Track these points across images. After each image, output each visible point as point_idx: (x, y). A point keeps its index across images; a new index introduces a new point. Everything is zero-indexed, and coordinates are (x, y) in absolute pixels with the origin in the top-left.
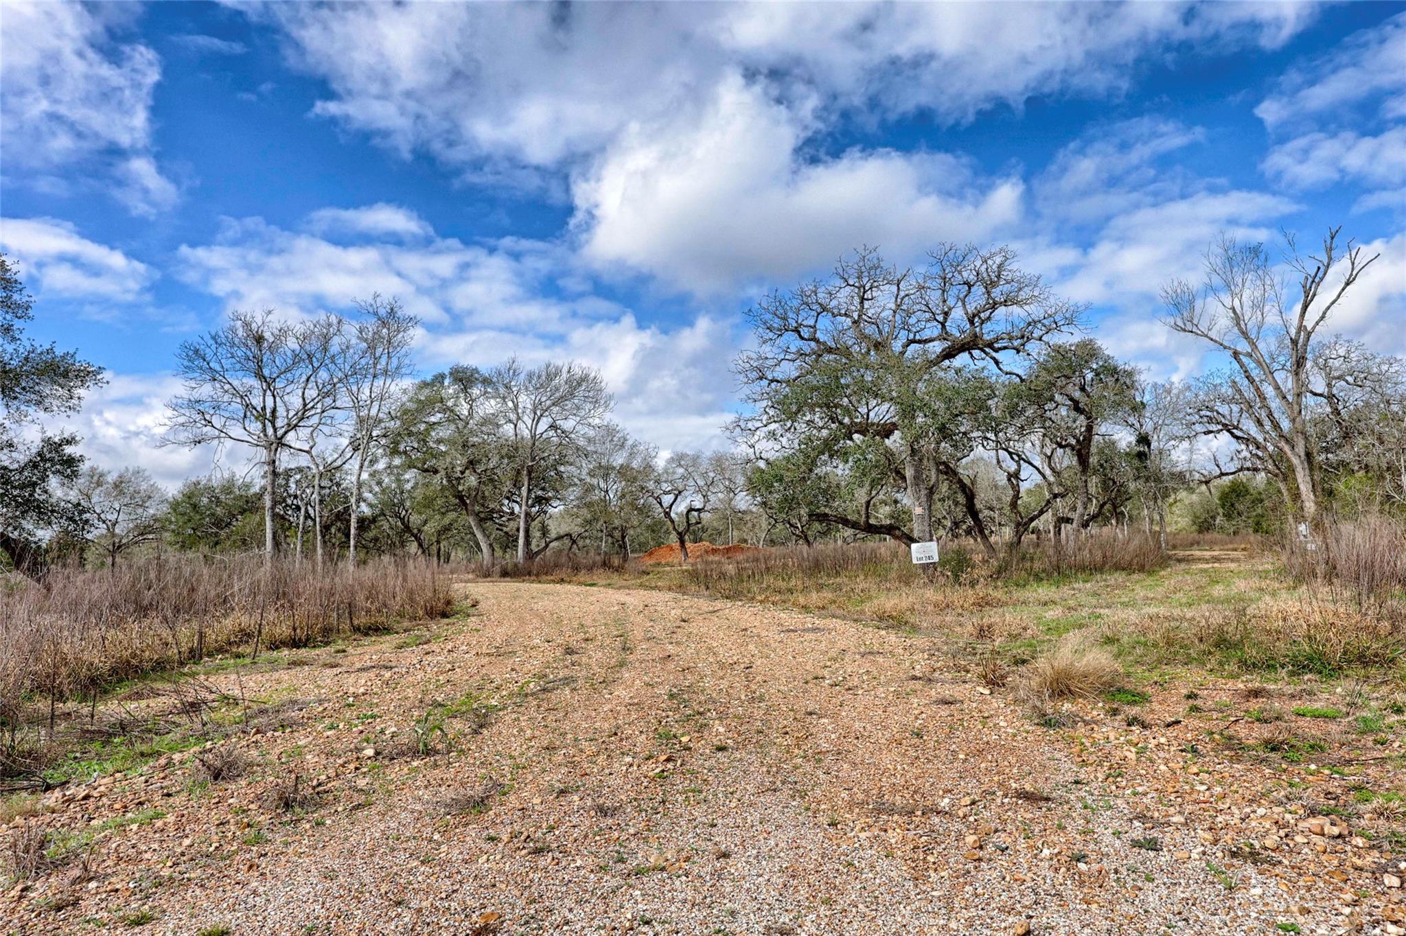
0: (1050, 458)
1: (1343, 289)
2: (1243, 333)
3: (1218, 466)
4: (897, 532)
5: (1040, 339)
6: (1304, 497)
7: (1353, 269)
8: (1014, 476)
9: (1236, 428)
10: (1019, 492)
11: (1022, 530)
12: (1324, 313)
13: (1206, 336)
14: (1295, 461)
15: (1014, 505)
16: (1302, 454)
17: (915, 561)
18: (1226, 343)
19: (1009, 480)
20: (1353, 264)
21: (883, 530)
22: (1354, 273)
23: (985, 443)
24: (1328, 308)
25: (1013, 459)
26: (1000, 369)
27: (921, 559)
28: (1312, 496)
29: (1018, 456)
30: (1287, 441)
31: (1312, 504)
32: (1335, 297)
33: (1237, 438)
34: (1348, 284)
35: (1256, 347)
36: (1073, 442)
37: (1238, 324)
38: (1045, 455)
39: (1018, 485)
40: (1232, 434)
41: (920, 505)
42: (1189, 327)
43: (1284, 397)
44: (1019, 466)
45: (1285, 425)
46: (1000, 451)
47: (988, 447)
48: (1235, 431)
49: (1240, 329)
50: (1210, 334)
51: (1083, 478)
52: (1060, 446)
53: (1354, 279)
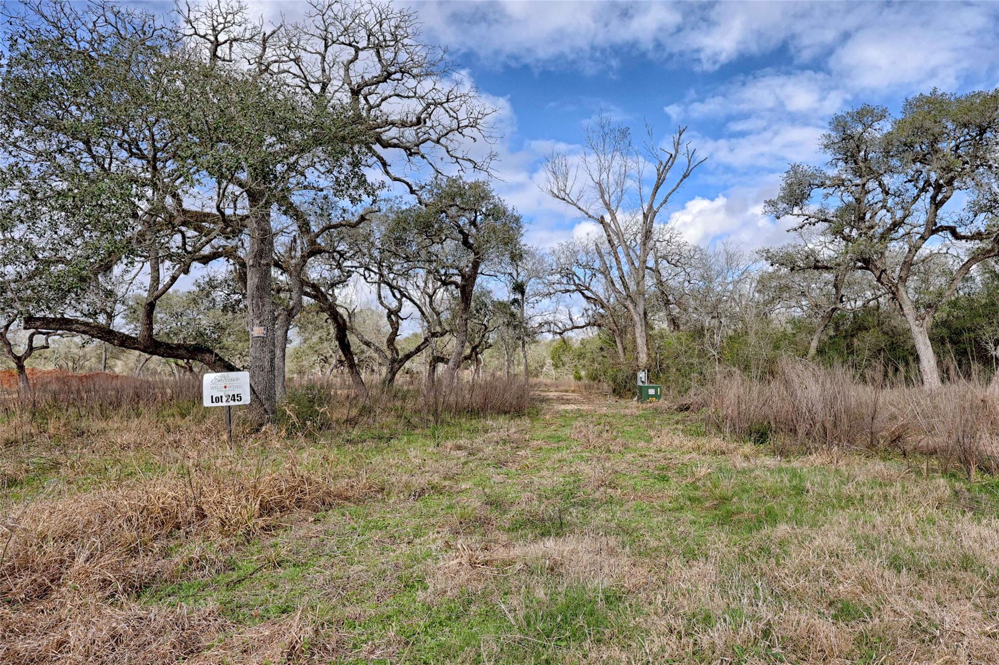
0: (431, 297)
1: (681, 181)
2: (606, 204)
3: (571, 319)
4: (207, 357)
5: (438, 142)
6: (639, 349)
7: (689, 166)
8: (394, 315)
9: (588, 289)
10: (397, 329)
11: (397, 366)
12: (667, 198)
13: (575, 205)
14: (636, 318)
15: (391, 341)
16: (642, 313)
17: (207, 403)
18: (590, 213)
19: (389, 317)
20: (689, 162)
21: (182, 352)
22: (690, 169)
23: (367, 275)
24: (670, 194)
25: (394, 296)
26: (387, 173)
27: (219, 399)
28: (645, 349)
29: (400, 292)
30: (633, 301)
31: (645, 356)
32: (675, 186)
33: (588, 298)
34: (685, 177)
35: (616, 218)
36: (458, 279)
37: (602, 197)
38: (427, 294)
39: (397, 322)
40: (583, 294)
41: (261, 324)
42: (563, 194)
43: (633, 264)
44: (401, 304)
45: (632, 287)
46: (382, 285)
47: (369, 280)
48: (586, 292)
49: (604, 201)
50: (579, 204)
51: (464, 316)
52: (444, 283)
53: (689, 175)
